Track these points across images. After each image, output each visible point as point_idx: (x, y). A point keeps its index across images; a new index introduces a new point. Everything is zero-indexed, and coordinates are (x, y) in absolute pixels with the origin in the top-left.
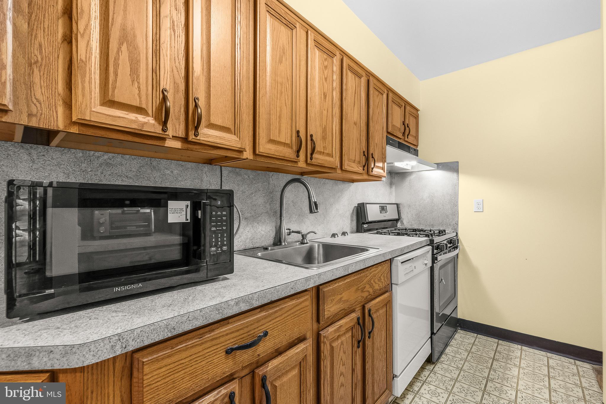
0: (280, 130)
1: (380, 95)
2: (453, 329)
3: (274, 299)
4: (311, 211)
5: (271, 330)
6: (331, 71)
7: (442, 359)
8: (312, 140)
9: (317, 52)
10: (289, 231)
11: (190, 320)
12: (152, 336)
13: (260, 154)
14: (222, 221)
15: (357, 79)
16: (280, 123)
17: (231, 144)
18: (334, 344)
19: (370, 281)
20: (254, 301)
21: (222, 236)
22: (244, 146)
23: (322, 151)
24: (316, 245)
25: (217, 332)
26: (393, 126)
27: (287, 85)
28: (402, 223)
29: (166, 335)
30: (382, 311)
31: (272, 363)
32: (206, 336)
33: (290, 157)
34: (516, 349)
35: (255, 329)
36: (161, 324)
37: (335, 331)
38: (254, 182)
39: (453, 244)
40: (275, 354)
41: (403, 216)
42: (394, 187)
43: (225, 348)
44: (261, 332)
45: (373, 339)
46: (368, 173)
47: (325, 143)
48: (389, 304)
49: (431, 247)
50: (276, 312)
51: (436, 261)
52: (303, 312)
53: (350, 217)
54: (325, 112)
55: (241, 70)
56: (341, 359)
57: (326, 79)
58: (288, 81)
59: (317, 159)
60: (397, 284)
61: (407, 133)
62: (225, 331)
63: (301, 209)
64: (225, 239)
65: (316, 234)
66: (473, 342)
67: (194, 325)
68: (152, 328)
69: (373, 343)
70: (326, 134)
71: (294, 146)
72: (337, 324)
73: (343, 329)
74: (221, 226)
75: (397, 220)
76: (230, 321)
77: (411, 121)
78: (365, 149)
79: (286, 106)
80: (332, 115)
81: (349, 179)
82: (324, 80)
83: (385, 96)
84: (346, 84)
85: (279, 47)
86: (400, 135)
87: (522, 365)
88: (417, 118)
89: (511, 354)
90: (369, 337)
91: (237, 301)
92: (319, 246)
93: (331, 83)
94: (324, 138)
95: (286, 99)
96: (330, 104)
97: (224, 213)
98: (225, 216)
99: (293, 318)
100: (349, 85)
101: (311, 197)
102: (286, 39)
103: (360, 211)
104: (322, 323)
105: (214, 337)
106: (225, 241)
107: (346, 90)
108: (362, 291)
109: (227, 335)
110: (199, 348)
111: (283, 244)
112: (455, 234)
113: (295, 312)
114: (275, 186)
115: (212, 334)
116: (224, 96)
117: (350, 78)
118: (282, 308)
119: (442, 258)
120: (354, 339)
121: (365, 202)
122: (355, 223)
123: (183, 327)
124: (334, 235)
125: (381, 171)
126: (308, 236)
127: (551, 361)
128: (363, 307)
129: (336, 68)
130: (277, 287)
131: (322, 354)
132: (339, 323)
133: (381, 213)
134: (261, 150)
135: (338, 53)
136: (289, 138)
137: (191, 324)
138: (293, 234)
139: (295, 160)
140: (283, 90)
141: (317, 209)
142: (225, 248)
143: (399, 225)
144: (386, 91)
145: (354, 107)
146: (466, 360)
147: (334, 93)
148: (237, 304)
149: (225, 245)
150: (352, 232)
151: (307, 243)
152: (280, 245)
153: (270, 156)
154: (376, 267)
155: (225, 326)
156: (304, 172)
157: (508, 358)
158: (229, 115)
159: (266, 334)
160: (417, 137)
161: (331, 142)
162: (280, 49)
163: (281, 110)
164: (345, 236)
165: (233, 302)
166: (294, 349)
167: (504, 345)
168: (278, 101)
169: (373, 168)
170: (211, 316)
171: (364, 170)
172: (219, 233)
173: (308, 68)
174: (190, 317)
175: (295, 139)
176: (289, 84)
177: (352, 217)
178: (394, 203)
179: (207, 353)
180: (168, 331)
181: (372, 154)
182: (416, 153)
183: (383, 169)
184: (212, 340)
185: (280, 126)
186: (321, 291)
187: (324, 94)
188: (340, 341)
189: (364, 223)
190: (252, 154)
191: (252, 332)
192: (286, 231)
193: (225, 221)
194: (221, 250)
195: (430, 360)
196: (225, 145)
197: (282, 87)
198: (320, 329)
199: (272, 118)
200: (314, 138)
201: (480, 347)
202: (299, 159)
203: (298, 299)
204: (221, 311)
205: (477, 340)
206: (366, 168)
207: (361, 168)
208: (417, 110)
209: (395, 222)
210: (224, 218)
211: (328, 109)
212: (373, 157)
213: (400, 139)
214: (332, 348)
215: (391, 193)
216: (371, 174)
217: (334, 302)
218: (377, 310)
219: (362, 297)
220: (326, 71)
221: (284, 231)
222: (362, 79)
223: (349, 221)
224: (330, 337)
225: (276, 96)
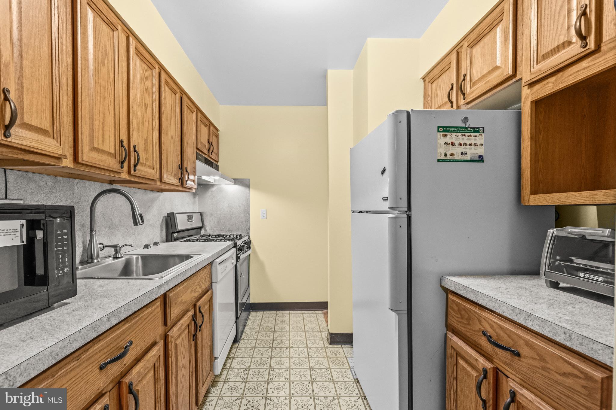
0: (103, 138)
1: (191, 113)
2: (247, 313)
3: (136, 310)
4: (136, 223)
5: (134, 339)
6: (151, 83)
7: (243, 337)
8: (135, 151)
9: (138, 61)
10: (102, 246)
11: (71, 343)
12: (38, 366)
13: (84, 162)
14: (62, 240)
15: (173, 95)
16: (103, 130)
17: (51, 149)
18: (177, 342)
19: (199, 283)
20: (122, 314)
21: (64, 257)
22: (65, 153)
23: (144, 163)
24: (134, 257)
25: (91, 350)
26: (201, 142)
27: (110, 90)
28: (206, 230)
29: (50, 363)
30: (207, 307)
31: (135, 370)
32: (83, 357)
33: (114, 167)
34: (287, 314)
35: (121, 341)
36: (45, 352)
37: (179, 330)
38: (54, 190)
39: (248, 244)
40: (136, 361)
41: (206, 224)
42: (197, 197)
43: (99, 365)
44: (127, 342)
45: (202, 332)
46: (182, 186)
47: (147, 155)
48: (211, 301)
49: (235, 249)
50: (137, 322)
51: (239, 260)
52: (156, 318)
53: (159, 227)
54: (146, 123)
55: (60, 64)
56: (182, 354)
57: (147, 90)
58: (111, 86)
59: (140, 170)
60: (216, 282)
61: (211, 151)
62: (98, 348)
63: (111, 220)
64: (67, 260)
65: (132, 246)
66: (261, 317)
67: (75, 347)
68: (37, 358)
69: (202, 335)
70: (147, 146)
71: (117, 156)
72: (179, 324)
73: (183, 327)
74: (62, 246)
75: (200, 228)
76: (101, 338)
77: (214, 140)
78: (180, 163)
79: (109, 112)
80: (153, 127)
81: (159, 189)
82: (144, 90)
83: (194, 114)
84: (164, 98)
85: (101, 47)
86: (206, 152)
87: (291, 323)
88: (217, 137)
89: (284, 318)
90: (200, 330)
91: (108, 316)
92: (137, 258)
93: (151, 95)
94: (146, 150)
95: (109, 105)
96: (151, 116)
97: (65, 231)
98: (65, 234)
99: (149, 324)
100: (167, 100)
101: (135, 209)
102: (108, 40)
103: (169, 221)
104: (169, 324)
105: (89, 356)
106: (67, 262)
107: (164, 104)
108: (195, 292)
109: (100, 351)
110: (78, 370)
111: (95, 261)
112: (247, 237)
113: (150, 319)
114: (81, 195)
115: (88, 353)
116: (41, 92)
117: (166, 92)
118: (142, 317)
119: (242, 256)
120: (190, 334)
121: (175, 212)
122: (164, 233)
123: (65, 351)
124: (146, 247)
125: (193, 183)
126: (123, 249)
127: (304, 315)
128: (195, 306)
129: (155, 81)
130: (138, 298)
131: (170, 353)
132: (180, 323)
133: (188, 222)
134: (84, 159)
135: (157, 66)
136: (113, 147)
137: (72, 347)
138: (106, 249)
139: (119, 171)
140: (106, 95)
141: (143, 221)
142: (67, 270)
143: (203, 232)
144: (195, 111)
145: (171, 121)
146: (259, 332)
147: (154, 105)
148: (109, 319)
149: (66, 267)
150: (162, 242)
151: (121, 257)
152: (92, 262)
153: (94, 165)
154: (203, 270)
155: (97, 344)
156: (114, 181)
157: (283, 321)
158: (47, 116)
159: (131, 343)
160: (218, 155)
161: (152, 154)
162: (102, 49)
163: (104, 116)
164: (157, 246)
165: (106, 318)
166: (150, 353)
167: (281, 314)
168: (101, 106)
169: (186, 181)
170: (89, 335)
171: (179, 182)
172: (61, 254)
173: (129, 75)
174: (71, 340)
175: (118, 149)
176: (112, 89)
177: (161, 226)
178: (198, 211)
179: (84, 373)
180: (52, 358)
181: (186, 168)
182: (217, 168)
183: (194, 181)
184: (88, 360)
185: (103, 135)
186: (167, 297)
187: (146, 105)
188: (181, 338)
189: (174, 233)
190: (72, 161)
191: (120, 344)
192: (99, 246)
193: (67, 240)
194: (63, 272)
195: (236, 340)
196: (44, 150)
197: (105, 92)
198: (167, 331)
199: (95, 124)
200: (137, 149)
201: (266, 320)
202: (123, 170)
203: (152, 306)
204: (96, 328)
205: (264, 315)
206: (181, 181)
207: (177, 181)
208: (218, 130)
209: (199, 230)
210: (65, 237)
211: (148, 121)
212: (187, 171)
213: (206, 154)
214: (176, 345)
215: (194, 203)
216: (185, 186)
217: (177, 304)
218: (204, 306)
219: (194, 296)
220: (147, 82)
221: (96, 247)
222: (177, 95)
223: (159, 231)
224: (175, 336)
225: (99, 101)
